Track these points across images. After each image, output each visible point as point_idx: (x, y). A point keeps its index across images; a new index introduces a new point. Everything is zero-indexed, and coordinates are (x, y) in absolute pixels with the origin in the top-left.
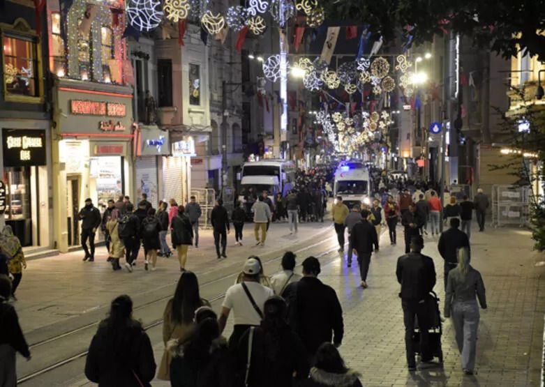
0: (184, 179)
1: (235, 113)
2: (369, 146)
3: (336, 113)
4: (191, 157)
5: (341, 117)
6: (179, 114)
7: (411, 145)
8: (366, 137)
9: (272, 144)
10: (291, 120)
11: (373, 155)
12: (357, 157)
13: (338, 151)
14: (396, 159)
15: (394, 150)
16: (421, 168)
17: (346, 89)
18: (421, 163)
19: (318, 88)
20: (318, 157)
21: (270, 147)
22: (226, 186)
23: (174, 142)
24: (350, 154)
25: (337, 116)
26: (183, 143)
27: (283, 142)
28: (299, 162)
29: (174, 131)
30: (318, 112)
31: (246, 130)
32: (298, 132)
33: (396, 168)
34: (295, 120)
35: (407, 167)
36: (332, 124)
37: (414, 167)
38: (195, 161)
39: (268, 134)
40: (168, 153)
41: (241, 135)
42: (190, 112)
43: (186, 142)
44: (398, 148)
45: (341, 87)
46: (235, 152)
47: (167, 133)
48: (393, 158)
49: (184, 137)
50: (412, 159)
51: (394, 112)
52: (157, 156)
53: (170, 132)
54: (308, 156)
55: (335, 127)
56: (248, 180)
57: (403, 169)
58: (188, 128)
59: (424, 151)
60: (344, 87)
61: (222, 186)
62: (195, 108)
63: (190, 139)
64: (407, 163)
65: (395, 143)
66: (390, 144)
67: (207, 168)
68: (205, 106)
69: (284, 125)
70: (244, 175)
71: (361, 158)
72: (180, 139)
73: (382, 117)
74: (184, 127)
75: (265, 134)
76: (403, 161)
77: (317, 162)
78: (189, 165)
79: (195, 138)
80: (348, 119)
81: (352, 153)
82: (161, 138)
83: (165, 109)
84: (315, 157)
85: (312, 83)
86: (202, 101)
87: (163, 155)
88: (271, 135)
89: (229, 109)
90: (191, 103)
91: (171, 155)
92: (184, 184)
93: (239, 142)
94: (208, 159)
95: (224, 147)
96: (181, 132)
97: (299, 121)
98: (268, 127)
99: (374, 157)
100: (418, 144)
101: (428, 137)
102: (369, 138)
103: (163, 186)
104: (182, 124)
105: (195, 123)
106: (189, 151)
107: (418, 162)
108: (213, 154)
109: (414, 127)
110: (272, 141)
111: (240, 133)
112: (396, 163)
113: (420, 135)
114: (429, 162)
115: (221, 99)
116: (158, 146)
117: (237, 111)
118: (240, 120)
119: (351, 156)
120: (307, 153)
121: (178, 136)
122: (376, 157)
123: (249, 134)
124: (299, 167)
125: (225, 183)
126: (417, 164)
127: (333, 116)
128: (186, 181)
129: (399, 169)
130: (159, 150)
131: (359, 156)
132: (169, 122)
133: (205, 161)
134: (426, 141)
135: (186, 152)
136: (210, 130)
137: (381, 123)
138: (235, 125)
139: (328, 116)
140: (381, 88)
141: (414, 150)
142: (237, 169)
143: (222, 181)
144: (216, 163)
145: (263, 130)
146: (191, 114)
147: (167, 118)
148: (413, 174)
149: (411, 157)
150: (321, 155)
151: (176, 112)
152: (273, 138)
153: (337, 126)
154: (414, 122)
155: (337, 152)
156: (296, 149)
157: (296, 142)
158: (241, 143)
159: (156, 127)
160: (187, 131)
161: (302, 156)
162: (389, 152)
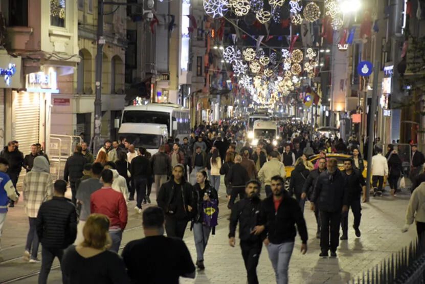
0: (42, 122)
1: (116, 42)
2: (294, 97)
3: (248, 50)
4: (53, 95)
5: (254, 55)
6: (35, 37)
7: (346, 95)
8: (289, 83)
9: (167, 87)
10: (195, 59)
11: (300, 108)
12: (282, 111)
13: (258, 102)
14: (327, 114)
15: (325, 103)
16: (357, 125)
17: (257, 16)
18: (356, 118)
19: (222, 15)
20: (230, 108)
21: (164, 90)
22: (99, 134)
23: (29, 72)
24: (273, 106)
25: (249, 54)
26: (41, 74)
27: (182, 86)
28: (204, 112)
29: (29, 58)
30: (225, 48)
31: (131, 66)
32: (204, 74)
33: (328, 125)
34: (200, 58)
35: (341, 124)
36: (244, 64)
37: (348, 122)
38: (59, 101)
39: (161, 73)
40: (20, 87)
41: (124, 72)
42: (50, 34)
43: (46, 73)
44: (329, 100)
45: (252, 14)
46: (114, 92)
47: (19, 60)
48: (324, 112)
49: (42, 67)
50: (346, 113)
51: (322, 51)
52: (5, 90)
53: (23, 59)
54: (217, 105)
55: (248, 68)
56: (128, 128)
57: (335, 126)
58: (48, 56)
59: (361, 103)
60: (255, 14)
61: (95, 134)
62: (57, 30)
63: (51, 70)
64: (340, 119)
65: (327, 94)
66: (320, 94)
67: (75, 111)
68: (71, 29)
69: (184, 62)
70: (123, 122)
71: (287, 112)
72: (37, 69)
73: (307, 56)
74: (43, 54)
75: (156, 72)
76: (335, 115)
77: (229, 114)
78: (49, 103)
79: (57, 69)
80: (263, 57)
81: (276, 105)
82: (10, 66)
83: (17, 29)
84: (226, 107)
85: (215, 7)
86: (67, 23)
87: (14, 89)
88: (166, 75)
89: (107, 36)
90: (52, 24)
91: (25, 90)
92: (42, 128)
93: (121, 80)
94: (78, 99)
95: (98, 84)
96: (39, 60)
97: (206, 60)
98: (160, 64)
99: (302, 111)
100: (354, 94)
101: (366, 85)
102: (294, 85)
103: (12, 128)
104: (40, 51)
105: (57, 49)
106: (49, 86)
107: (354, 116)
108: (84, 94)
109: (350, 73)
110: (167, 83)
111: (122, 69)
112: (328, 118)
113: (356, 82)
114: (366, 116)
115: (96, 23)
116: (6, 76)
117: (119, 40)
118: (124, 52)
119: (274, 109)
120: (215, 103)
121: (34, 64)
122: (304, 110)
123: (134, 72)
124: (203, 119)
125: (97, 131)
126: (352, 119)
127: (244, 53)
128: (45, 125)
129: (331, 126)
130: (8, 82)
131: (285, 109)
132: (23, 47)
133: (73, 102)
134: (364, 90)
135: (44, 86)
136: (77, 59)
137: (307, 64)
138: (116, 59)
139: (239, 52)
140: (303, 17)
141: (349, 101)
142: (116, 114)
143: (95, 128)
144: (87, 105)
145: (153, 68)
146: (53, 38)
147: (20, 41)
148: (347, 132)
149: (346, 111)
150: (236, 106)
151: (32, 34)
152: (168, 79)
153: (251, 66)
154: (350, 66)
155: (256, 104)
156: (200, 96)
157: (201, 87)
158: (123, 82)
159: (5, 51)
160: (46, 60)
161: (208, 106)
162: (319, 104)
